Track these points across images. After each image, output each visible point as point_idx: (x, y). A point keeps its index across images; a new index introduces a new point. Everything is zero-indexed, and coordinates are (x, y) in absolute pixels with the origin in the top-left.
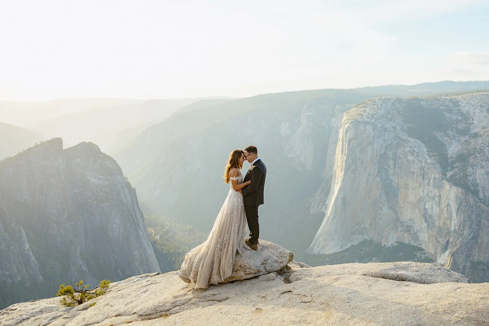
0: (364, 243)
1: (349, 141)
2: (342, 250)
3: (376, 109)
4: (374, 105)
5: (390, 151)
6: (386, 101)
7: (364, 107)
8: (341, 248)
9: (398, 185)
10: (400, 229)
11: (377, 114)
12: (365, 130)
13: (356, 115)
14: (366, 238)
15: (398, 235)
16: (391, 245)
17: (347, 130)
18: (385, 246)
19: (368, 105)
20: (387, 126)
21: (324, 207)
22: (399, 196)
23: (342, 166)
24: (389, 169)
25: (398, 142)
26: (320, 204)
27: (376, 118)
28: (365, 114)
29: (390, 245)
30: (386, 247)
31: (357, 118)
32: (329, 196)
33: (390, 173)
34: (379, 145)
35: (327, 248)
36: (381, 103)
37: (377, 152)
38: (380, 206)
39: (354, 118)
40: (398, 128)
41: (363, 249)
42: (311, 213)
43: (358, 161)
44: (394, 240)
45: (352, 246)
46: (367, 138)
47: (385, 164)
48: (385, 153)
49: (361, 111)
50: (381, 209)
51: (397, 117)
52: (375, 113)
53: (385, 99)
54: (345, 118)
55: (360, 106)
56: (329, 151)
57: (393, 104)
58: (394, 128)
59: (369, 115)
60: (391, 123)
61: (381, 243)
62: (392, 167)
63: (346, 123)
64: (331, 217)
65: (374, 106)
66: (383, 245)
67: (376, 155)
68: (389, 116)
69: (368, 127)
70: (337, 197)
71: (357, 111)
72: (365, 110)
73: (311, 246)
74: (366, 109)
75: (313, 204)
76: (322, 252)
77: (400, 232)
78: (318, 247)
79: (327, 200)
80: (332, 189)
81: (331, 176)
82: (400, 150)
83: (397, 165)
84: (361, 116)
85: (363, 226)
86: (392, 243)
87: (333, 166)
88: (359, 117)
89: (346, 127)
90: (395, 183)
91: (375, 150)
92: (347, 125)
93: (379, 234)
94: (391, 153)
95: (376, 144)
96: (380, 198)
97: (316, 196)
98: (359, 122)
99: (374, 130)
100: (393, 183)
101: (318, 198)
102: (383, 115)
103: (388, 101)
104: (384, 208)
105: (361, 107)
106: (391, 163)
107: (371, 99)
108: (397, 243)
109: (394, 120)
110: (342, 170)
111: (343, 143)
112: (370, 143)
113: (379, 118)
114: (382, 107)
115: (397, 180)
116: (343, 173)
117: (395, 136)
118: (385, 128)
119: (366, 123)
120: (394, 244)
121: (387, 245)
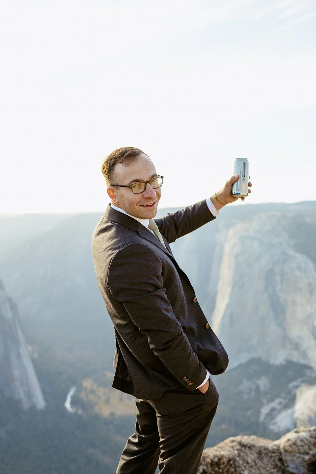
0: (252, 361)
1: (237, 256)
5: (277, 266)
7: (250, 222)
9: (286, 301)
10: (288, 346)
12: (251, 246)
13: (242, 230)
14: (254, 356)
15: (287, 352)
16: (280, 364)
17: (233, 246)
19: (253, 221)
20: (274, 242)
22: (287, 312)
23: (230, 281)
24: (277, 285)
25: (285, 258)
27: (263, 233)
28: (251, 230)
30: (274, 366)
32: (214, 312)
33: (277, 289)
34: (266, 261)
36: (267, 219)
37: (264, 267)
38: (268, 322)
39: (242, 234)
40: (285, 243)
41: (252, 367)
43: (246, 277)
44: (283, 358)
45: (240, 365)
46: (254, 253)
48: (272, 269)
52: (261, 228)
53: (270, 215)
54: (231, 233)
56: (213, 266)
57: (278, 220)
59: (256, 231)
60: (278, 239)
61: (269, 362)
62: (279, 283)
65: (260, 221)
67: (264, 271)
69: (255, 242)
70: (225, 313)
71: (243, 226)
72: (251, 226)
80: (217, 305)
83: (284, 281)
87: (218, 282)
88: (245, 232)
89: (232, 241)
90: (283, 299)
93: (267, 352)
95: (263, 259)
96: (268, 315)
98: (246, 238)
99: (261, 245)
102: (270, 230)
104: (271, 325)
106: (278, 279)
108: (286, 361)
110: (229, 286)
111: (230, 259)
112: (257, 258)
115: (285, 296)
116: (230, 290)
117: (282, 251)
118: (272, 244)
119: (253, 239)
120: (283, 362)
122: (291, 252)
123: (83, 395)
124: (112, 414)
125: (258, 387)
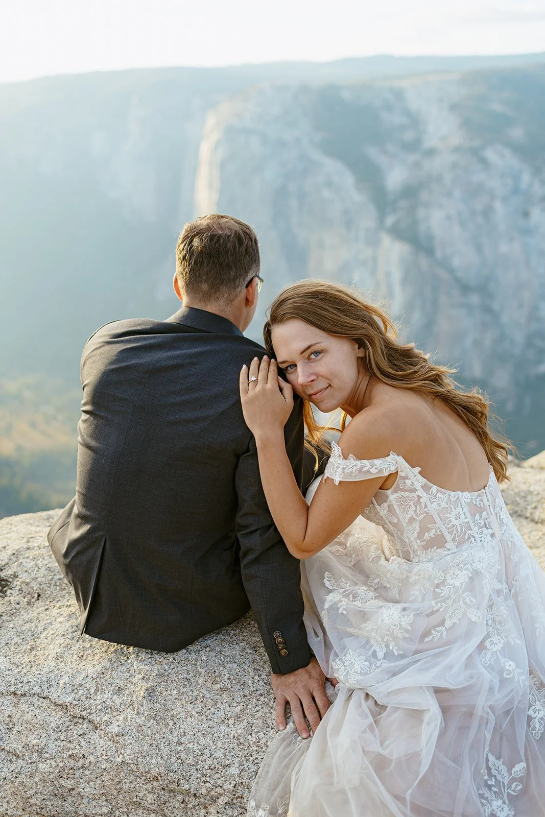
1: (223, 166)
3: (265, 105)
5: (292, 181)
6: (281, 90)
7: (244, 101)
9: (307, 242)
11: (267, 114)
12: (248, 145)
13: (230, 116)
17: (217, 145)
20: (286, 136)
22: (310, 259)
24: (292, 214)
27: (267, 121)
28: (247, 116)
31: (233, 122)
33: (293, 221)
34: (273, 172)
36: (274, 94)
37: (269, 184)
39: (230, 123)
40: (305, 140)
46: (251, 158)
48: (283, 186)
51: (302, 120)
52: (264, 112)
53: (281, 87)
54: (209, 122)
56: (183, 184)
57: (294, 97)
58: (299, 139)
59: (254, 116)
60: (293, 131)
62: (296, 210)
67: (269, 191)
68: (289, 119)
69: (253, 139)
74: (249, 105)
82: (309, 181)
83: (305, 208)
84: (238, 118)
90: (302, 239)
91: (267, 182)
94: (294, 184)
95: (268, 170)
98: (237, 130)
99: (263, 144)
100: (298, 239)
102: (277, 116)
103: (286, 91)
106: (294, 203)
109: (297, 125)
111: (211, 170)
112: (257, 168)
113: (271, 123)
114: (276, 101)
115: (305, 234)
117: (301, 155)
118: (283, 141)
119: (250, 132)
122: (316, 156)
124: (19, 448)
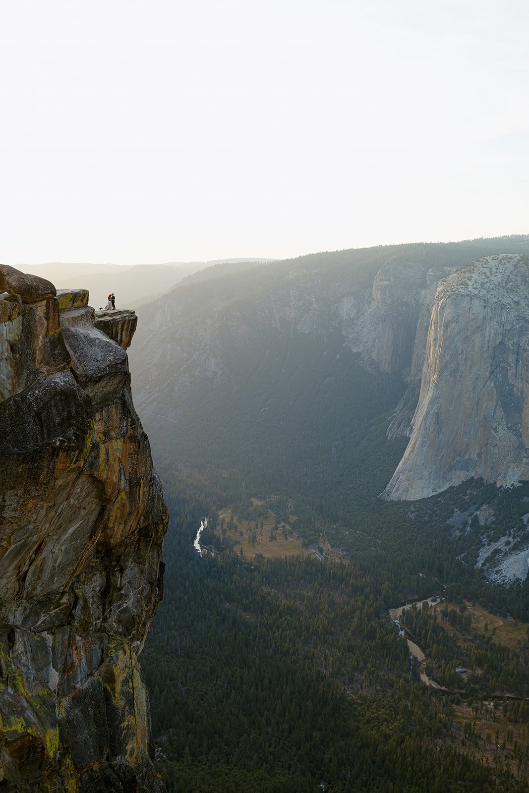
0: (468, 483)
1: (447, 326)
2: (435, 493)
3: (488, 274)
4: (485, 267)
5: (509, 339)
6: (504, 261)
7: (469, 271)
8: (433, 491)
9: (522, 392)
10: (524, 460)
11: (490, 281)
12: (470, 308)
13: (457, 285)
14: (473, 475)
15: (523, 469)
16: (511, 486)
17: (443, 308)
18: (501, 486)
19: (476, 269)
20: (506, 301)
21: (409, 429)
22: (524, 409)
23: (436, 365)
24: (508, 368)
25: (523, 325)
26: (402, 425)
27: (489, 288)
28: (470, 283)
29: (509, 486)
30: (502, 489)
31: (457, 288)
32: (416, 411)
33: (509, 374)
34: (493, 332)
35: (413, 491)
36: (497, 265)
37: (489, 342)
38: (495, 425)
39: (454, 290)
40: (523, 304)
41: (468, 492)
42: (389, 439)
43: (460, 357)
44: (516, 478)
45: (451, 488)
46: (474, 319)
47: (501, 360)
48: (501, 343)
49: (464, 278)
50: (495, 430)
51: (522, 287)
52: (486, 280)
53: (503, 259)
54: (439, 289)
55: (463, 270)
56: (416, 341)
57: (515, 266)
58: (517, 303)
59: (478, 284)
60: (512, 296)
61: (495, 483)
62: (512, 365)
63: (442, 298)
64: (418, 442)
65: (485, 269)
66: (498, 486)
67: (489, 347)
68: (509, 285)
69: (476, 302)
70: (427, 413)
71: (458, 278)
72: (472, 277)
73: (388, 488)
74: (472, 275)
75: (390, 425)
76: (403, 498)
77: (525, 465)
78: (397, 490)
79: (412, 417)
80: (420, 401)
81: (420, 380)
82: (525, 338)
83: (521, 362)
84: (464, 286)
85: (467, 457)
86: (513, 482)
87: (422, 366)
88: (461, 288)
89: (440, 303)
90: (518, 390)
91: (487, 339)
92: (442, 300)
93: (492, 468)
94: (512, 342)
95: (488, 329)
96: (495, 412)
97: (396, 412)
98: (462, 295)
99: (485, 307)
100: (515, 389)
101: (399, 414)
102: (499, 283)
103: (509, 262)
104: (499, 428)
105: (465, 272)
106: (511, 358)
107: (481, 259)
108: (520, 482)
109: (517, 291)
110: (435, 371)
111: (437, 329)
112: (478, 327)
113: (493, 289)
114: (498, 271)
115: (520, 385)
116: (435, 376)
117: (518, 316)
118: (502, 304)
119: (472, 297)
120: (515, 483)
121: (504, 486)
123: (218, 532)
124: (259, 557)
125: (476, 520)
